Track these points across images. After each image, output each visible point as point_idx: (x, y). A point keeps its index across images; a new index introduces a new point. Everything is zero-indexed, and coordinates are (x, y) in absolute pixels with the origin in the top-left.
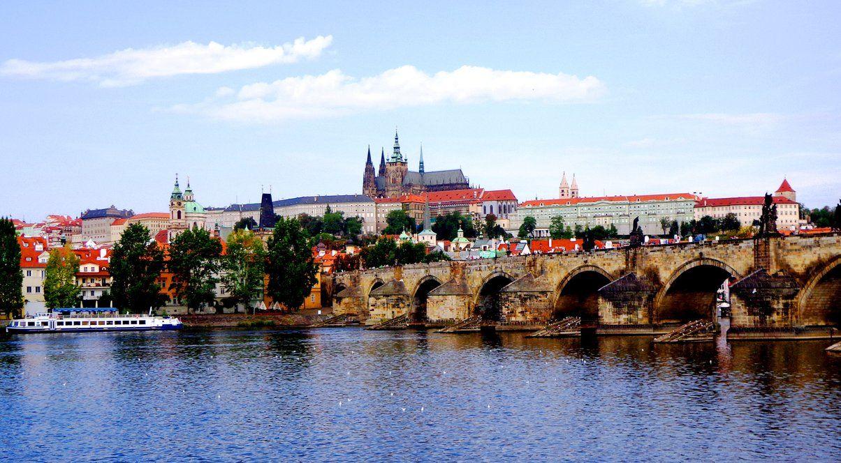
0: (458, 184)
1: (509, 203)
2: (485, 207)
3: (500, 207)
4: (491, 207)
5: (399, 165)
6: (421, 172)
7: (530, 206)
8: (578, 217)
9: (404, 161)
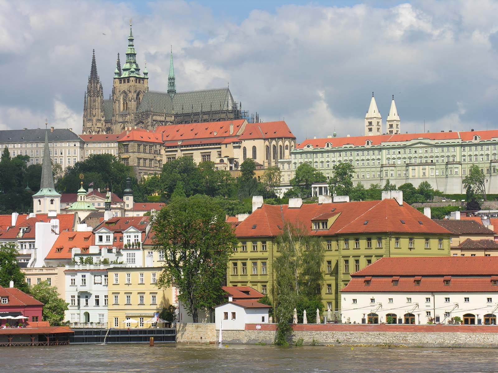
0: (222, 112)
1: (280, 143)
2: (245, 149)
3: (268, 148)
4: (254, 148)
5: (132, 83)
6: (172, 92)
7: (311, 149)
8: (382, 166)
9: (142, 76)
